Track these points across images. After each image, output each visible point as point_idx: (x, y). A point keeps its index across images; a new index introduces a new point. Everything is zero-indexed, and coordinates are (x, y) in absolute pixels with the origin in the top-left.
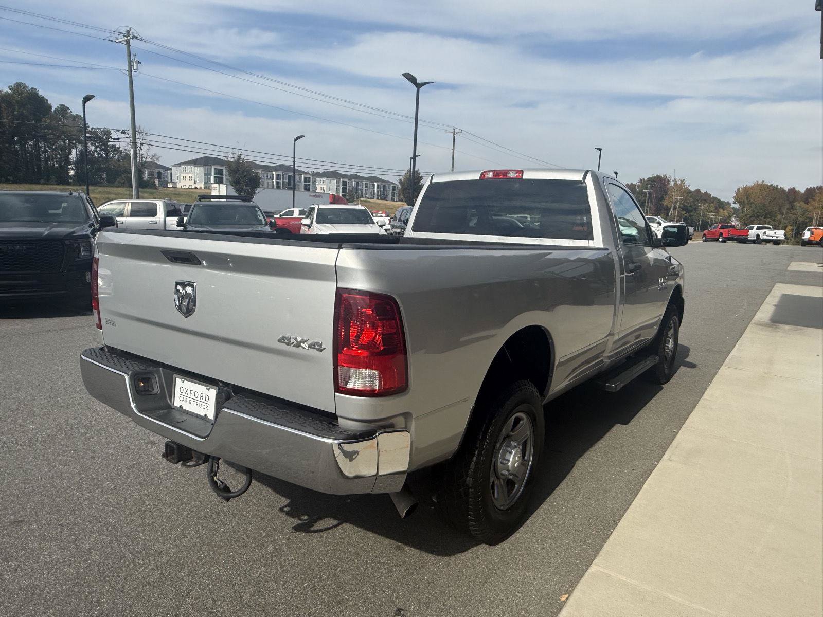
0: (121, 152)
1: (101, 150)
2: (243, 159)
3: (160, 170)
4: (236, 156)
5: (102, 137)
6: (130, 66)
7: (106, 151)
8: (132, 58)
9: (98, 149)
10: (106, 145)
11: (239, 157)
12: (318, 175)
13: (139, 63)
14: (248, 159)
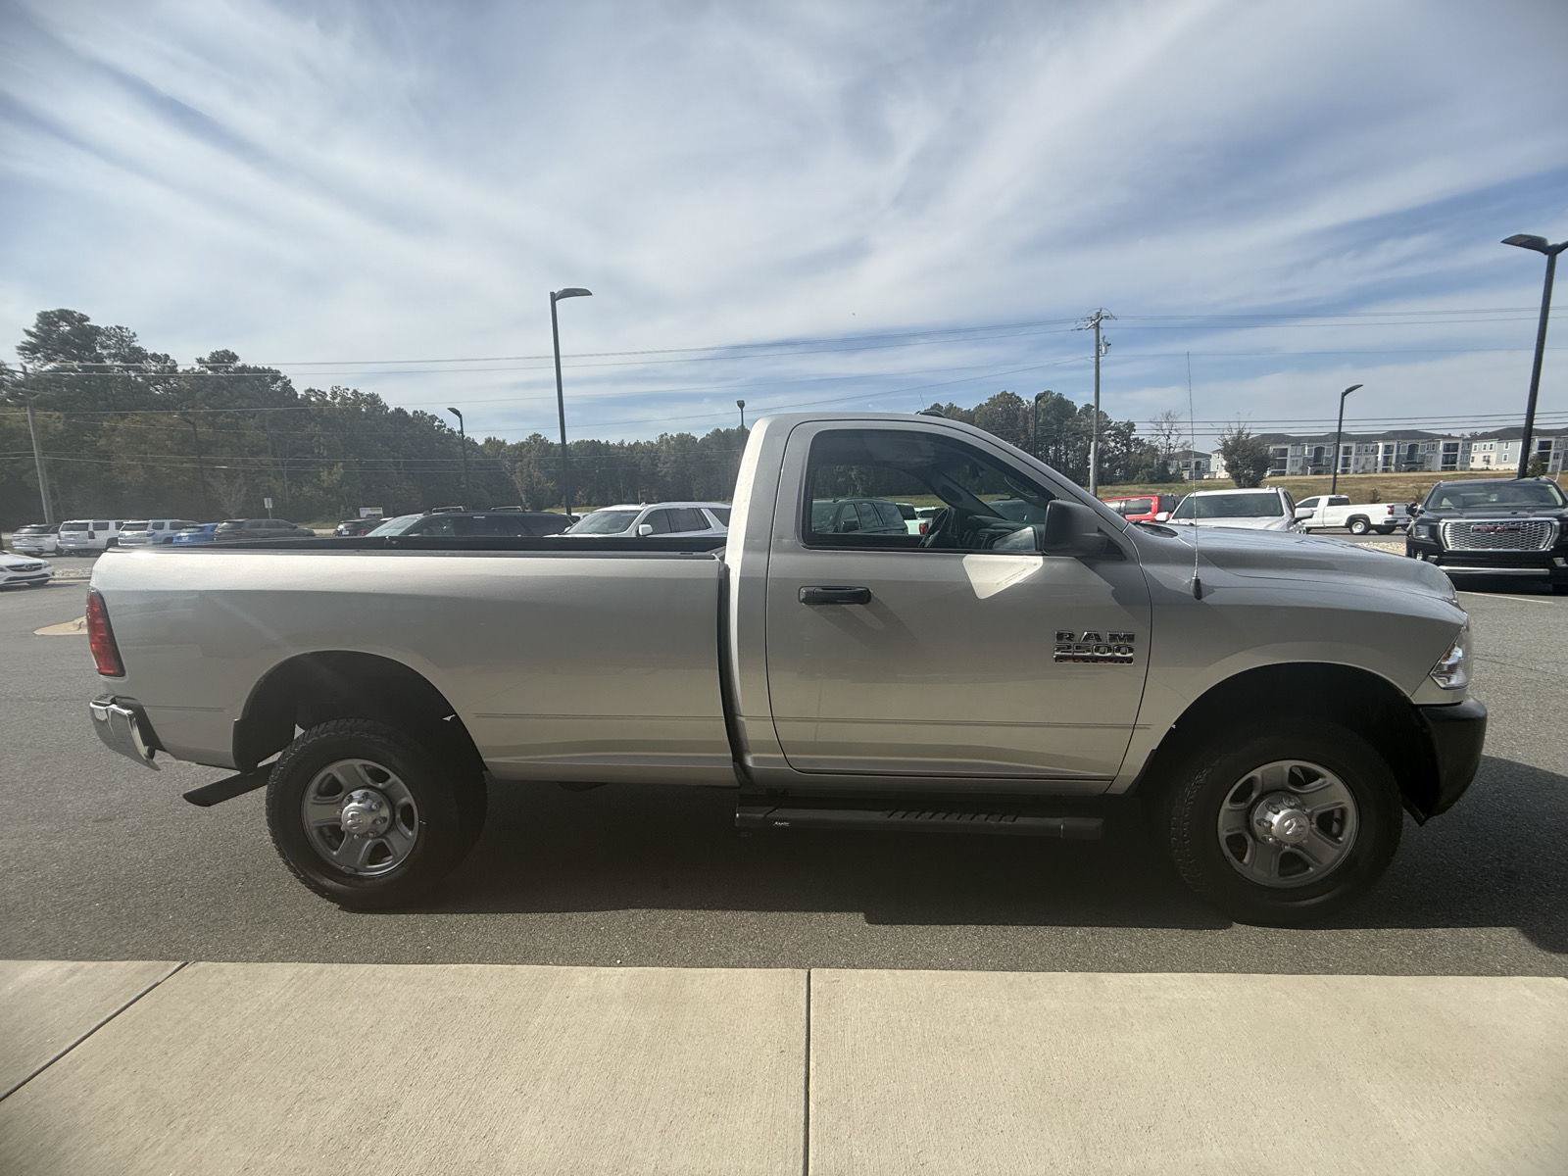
0: (1144, 445)
1: (1123, 445)
2: (1248, 435)
3: (1198, 459)
4: (1235, 432)
5: (1125, 432)
6: (1098, 351)
7: (1128, 446)
8: (1101, 340)
9: (1118, 445)
10: (1128, 439)
11: (1240, 433)
12: (1475, 438)
13: (1109, 345)
14: (1255, 433)
